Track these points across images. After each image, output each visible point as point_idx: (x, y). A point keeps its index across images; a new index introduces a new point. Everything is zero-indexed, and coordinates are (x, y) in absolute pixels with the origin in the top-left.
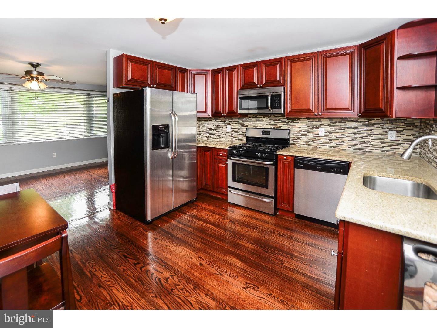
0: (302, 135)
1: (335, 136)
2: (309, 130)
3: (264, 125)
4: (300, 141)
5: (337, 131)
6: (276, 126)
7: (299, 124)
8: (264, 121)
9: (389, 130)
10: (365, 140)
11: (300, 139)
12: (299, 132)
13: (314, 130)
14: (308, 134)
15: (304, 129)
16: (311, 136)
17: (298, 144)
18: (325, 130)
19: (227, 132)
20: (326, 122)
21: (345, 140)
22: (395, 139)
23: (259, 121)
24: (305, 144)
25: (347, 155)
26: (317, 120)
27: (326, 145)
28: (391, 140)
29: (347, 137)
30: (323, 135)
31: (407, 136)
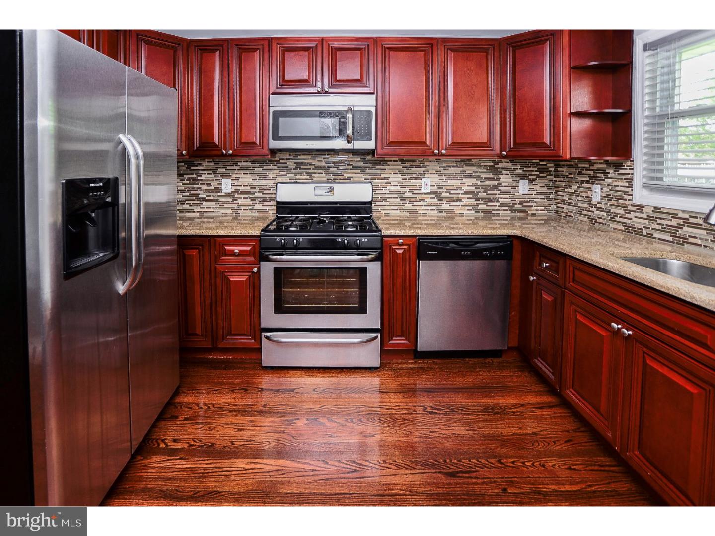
0: (391, 192)
1: (448, 191)
2: (405, 183)
3: (313, 175)
4: (388, 204)
5: (451, 182)
6: (341, 177)
7: (386, 171)
8: (312, 167)
9: (520, 179)
10: (491, 196)
11: (388, 200)
12: (387, 187)
13: (413, 182)
14: (403, 190)
15: (396, 181)
16: (408, 194)
17: (385, 210)
18: (431, 181)
19: (219, 194)
20: (432, 167)
21: (463, 198)
22: (527, 192)
23: (302, 167)
24: (397, 210)
25: (467, 222)
26: (417, 163)
27: (434, 208)
28: (523, 194)
29: (466, 192)
30: (429, 191)
31: (540, 187)
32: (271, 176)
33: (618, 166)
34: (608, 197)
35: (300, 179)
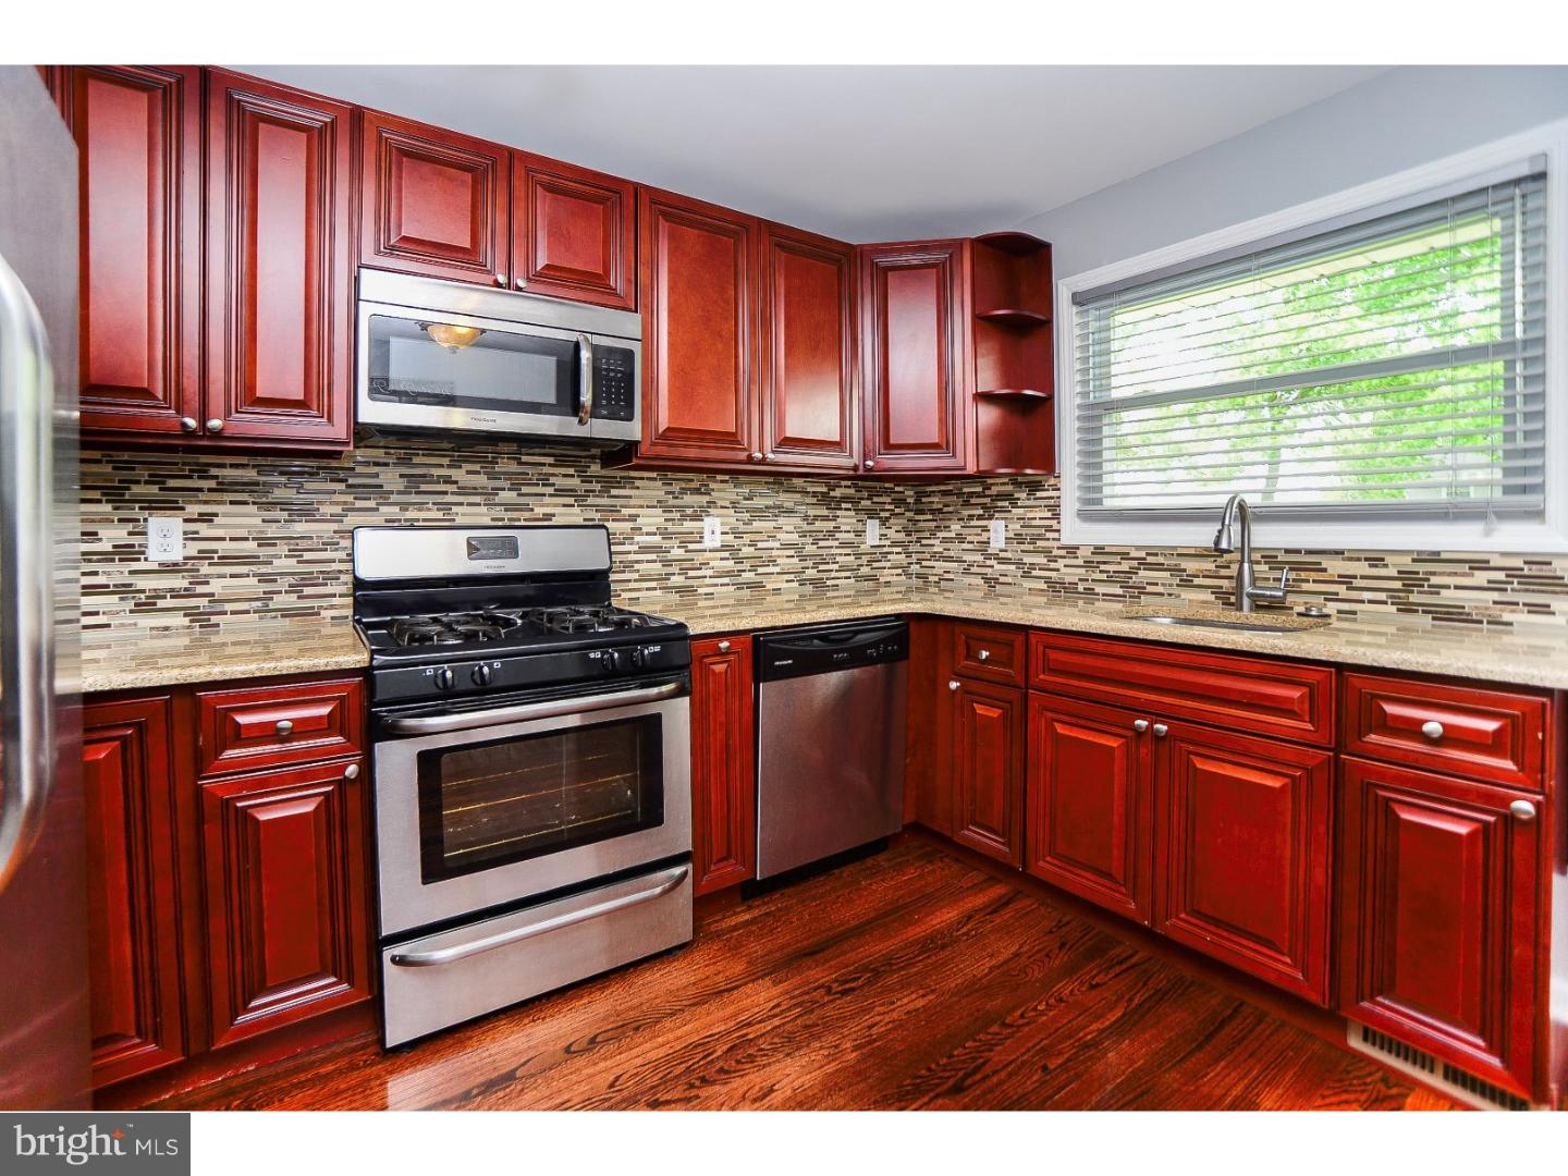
0: (644, 549)
1: (753, 544)
2: (671, 527)
3: (455, 509)
4: (636, 576)
5: (757, 525)
6: (527, 515)
7: (632, 502)
8: (453, 488)
9: (869, 518)
10: (824, 552)
11: (637, 566)
12: (633, 538)
13: (689, 525)
14: (667, 544)
15: (651, 525)
16: (677, 553)
17: (630, 590)
18: (722, 524)
20: (725, 492)
21: (779, 556)
22: (877, 543)
23: (424, 487)
24: (655, 589)
25: (787, 606)
26: (695, 485)
27: (726, 580)
28: (872, 547)
29: (785, 546)
30: (718, 544)
31: (896, 532)
32: (327, 510)
33: (1034, 486)
34: (1019, 538)
35: (418, 520)
